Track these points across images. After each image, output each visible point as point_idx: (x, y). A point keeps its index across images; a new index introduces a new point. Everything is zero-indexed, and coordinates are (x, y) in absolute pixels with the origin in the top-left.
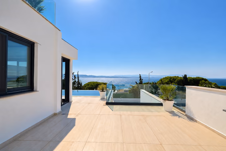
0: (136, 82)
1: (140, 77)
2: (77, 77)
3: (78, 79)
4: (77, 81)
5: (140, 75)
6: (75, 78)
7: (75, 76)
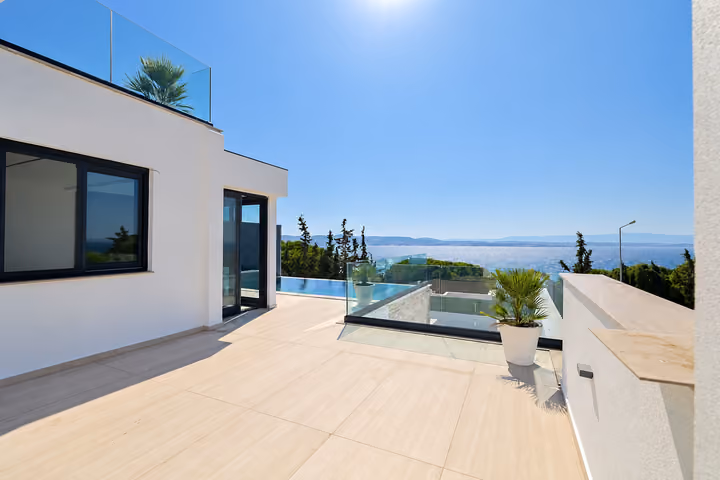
0: (561, 262)
1: (581, 243)
2: (359, 242)
3: (364, 250)
4: (360, 256)
5: (580, 236)
6: (356, 247)
7: (355, 241)
